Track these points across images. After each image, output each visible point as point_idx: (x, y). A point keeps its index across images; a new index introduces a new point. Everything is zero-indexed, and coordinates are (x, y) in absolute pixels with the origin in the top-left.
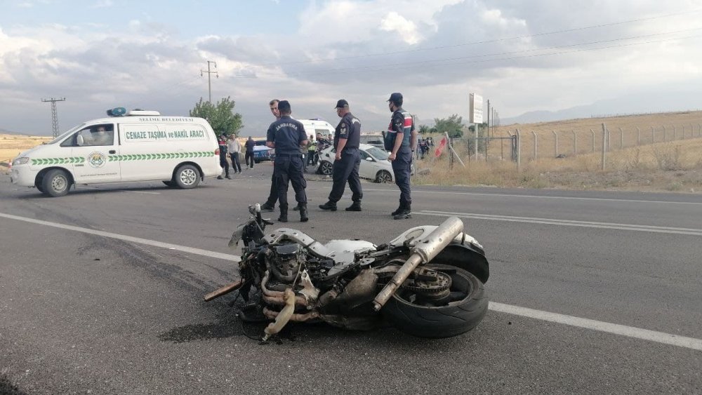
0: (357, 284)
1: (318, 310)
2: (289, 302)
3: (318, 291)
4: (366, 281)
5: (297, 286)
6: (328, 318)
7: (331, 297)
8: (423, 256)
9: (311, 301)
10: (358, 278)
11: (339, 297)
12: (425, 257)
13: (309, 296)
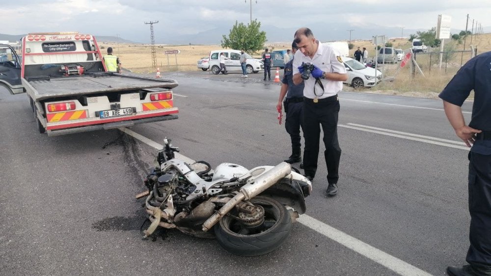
0: (200, 210)
1: (175, 223)
2: (157, 216)
3: (175, 211)
4: (206, 207)
5: (164, 206)
6: (183, 230)
7: (181, 217)
8: (245, 194)
9: (170, 217)
10: (202, 205)
11: (187, 217)
12: (248, 195)
13: (169, 215)
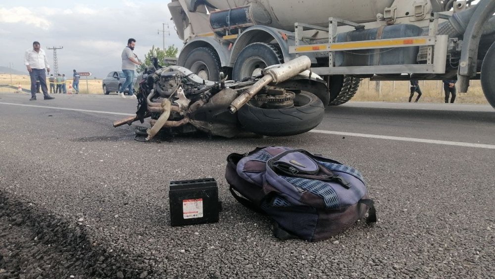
0: (220, 97)
1: (189, 115)
2: (165, 108)
3: (189, 101)
4: (227, 94)
5: (174, 98)
6: (197, 123)
7: (199, 105)
8: (274, 77)
9: (183, 108)
10: (221, 92)
11: (205, 106)
12: (276, 77)
13: (182, 105)
